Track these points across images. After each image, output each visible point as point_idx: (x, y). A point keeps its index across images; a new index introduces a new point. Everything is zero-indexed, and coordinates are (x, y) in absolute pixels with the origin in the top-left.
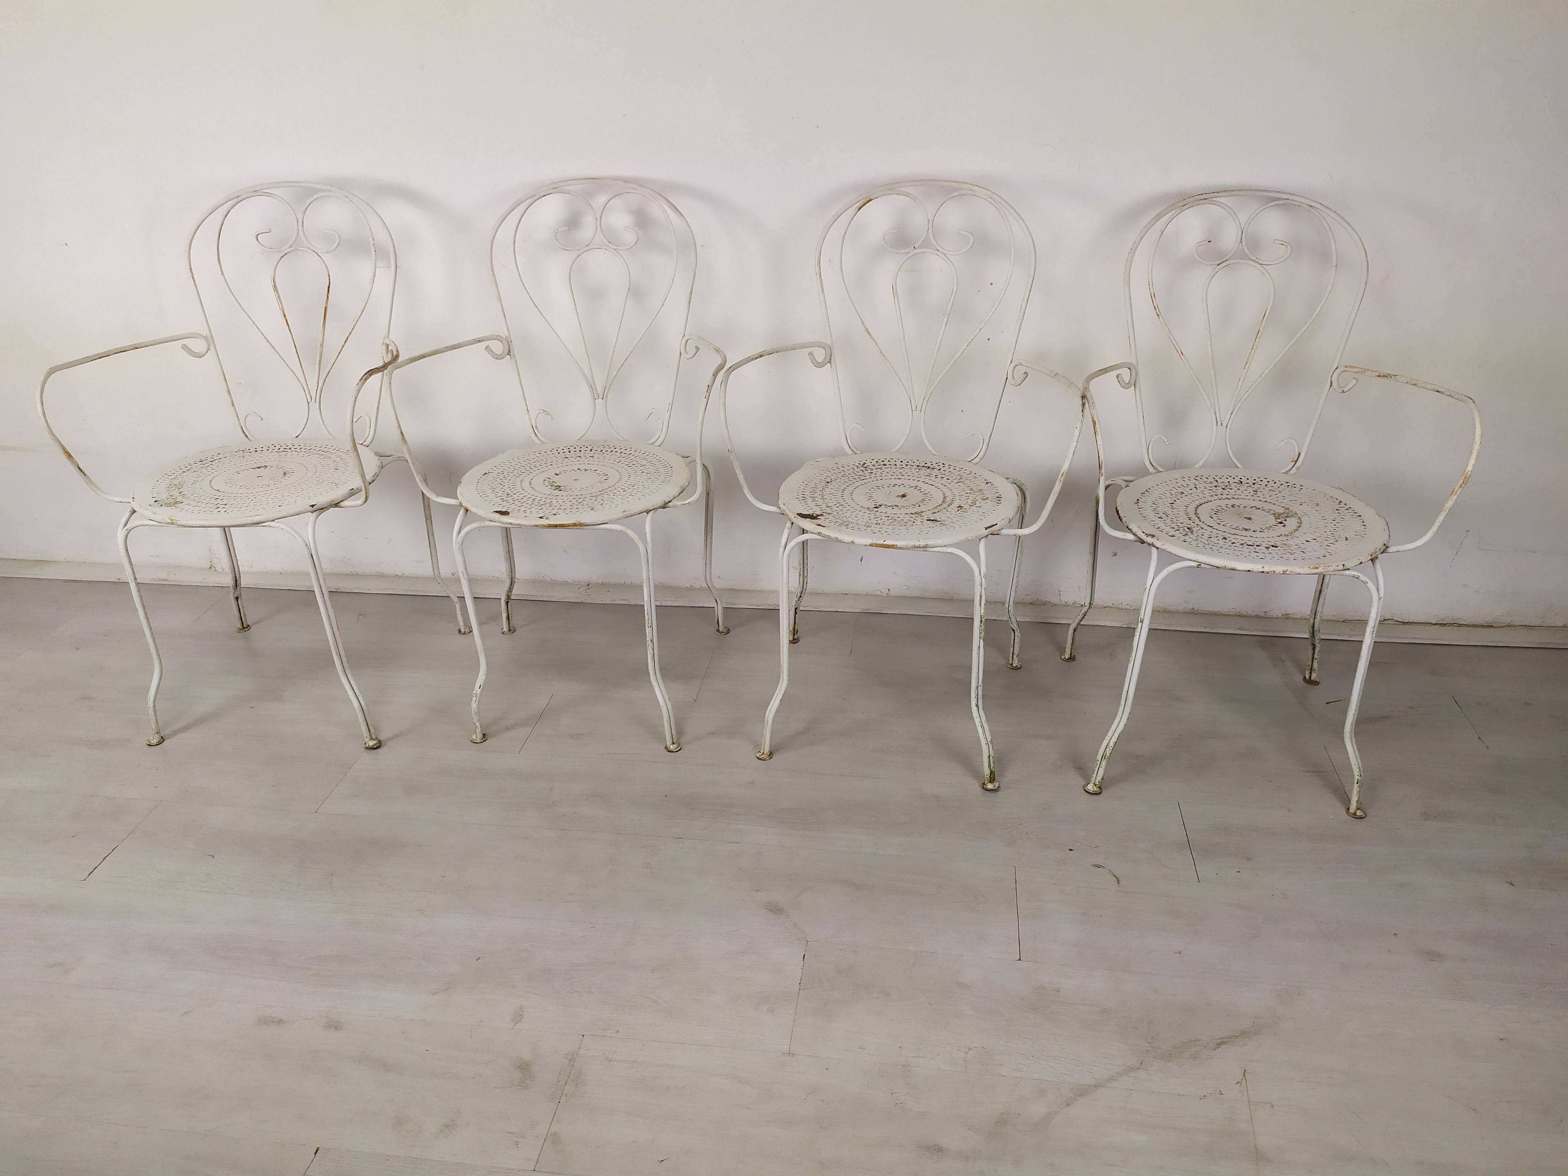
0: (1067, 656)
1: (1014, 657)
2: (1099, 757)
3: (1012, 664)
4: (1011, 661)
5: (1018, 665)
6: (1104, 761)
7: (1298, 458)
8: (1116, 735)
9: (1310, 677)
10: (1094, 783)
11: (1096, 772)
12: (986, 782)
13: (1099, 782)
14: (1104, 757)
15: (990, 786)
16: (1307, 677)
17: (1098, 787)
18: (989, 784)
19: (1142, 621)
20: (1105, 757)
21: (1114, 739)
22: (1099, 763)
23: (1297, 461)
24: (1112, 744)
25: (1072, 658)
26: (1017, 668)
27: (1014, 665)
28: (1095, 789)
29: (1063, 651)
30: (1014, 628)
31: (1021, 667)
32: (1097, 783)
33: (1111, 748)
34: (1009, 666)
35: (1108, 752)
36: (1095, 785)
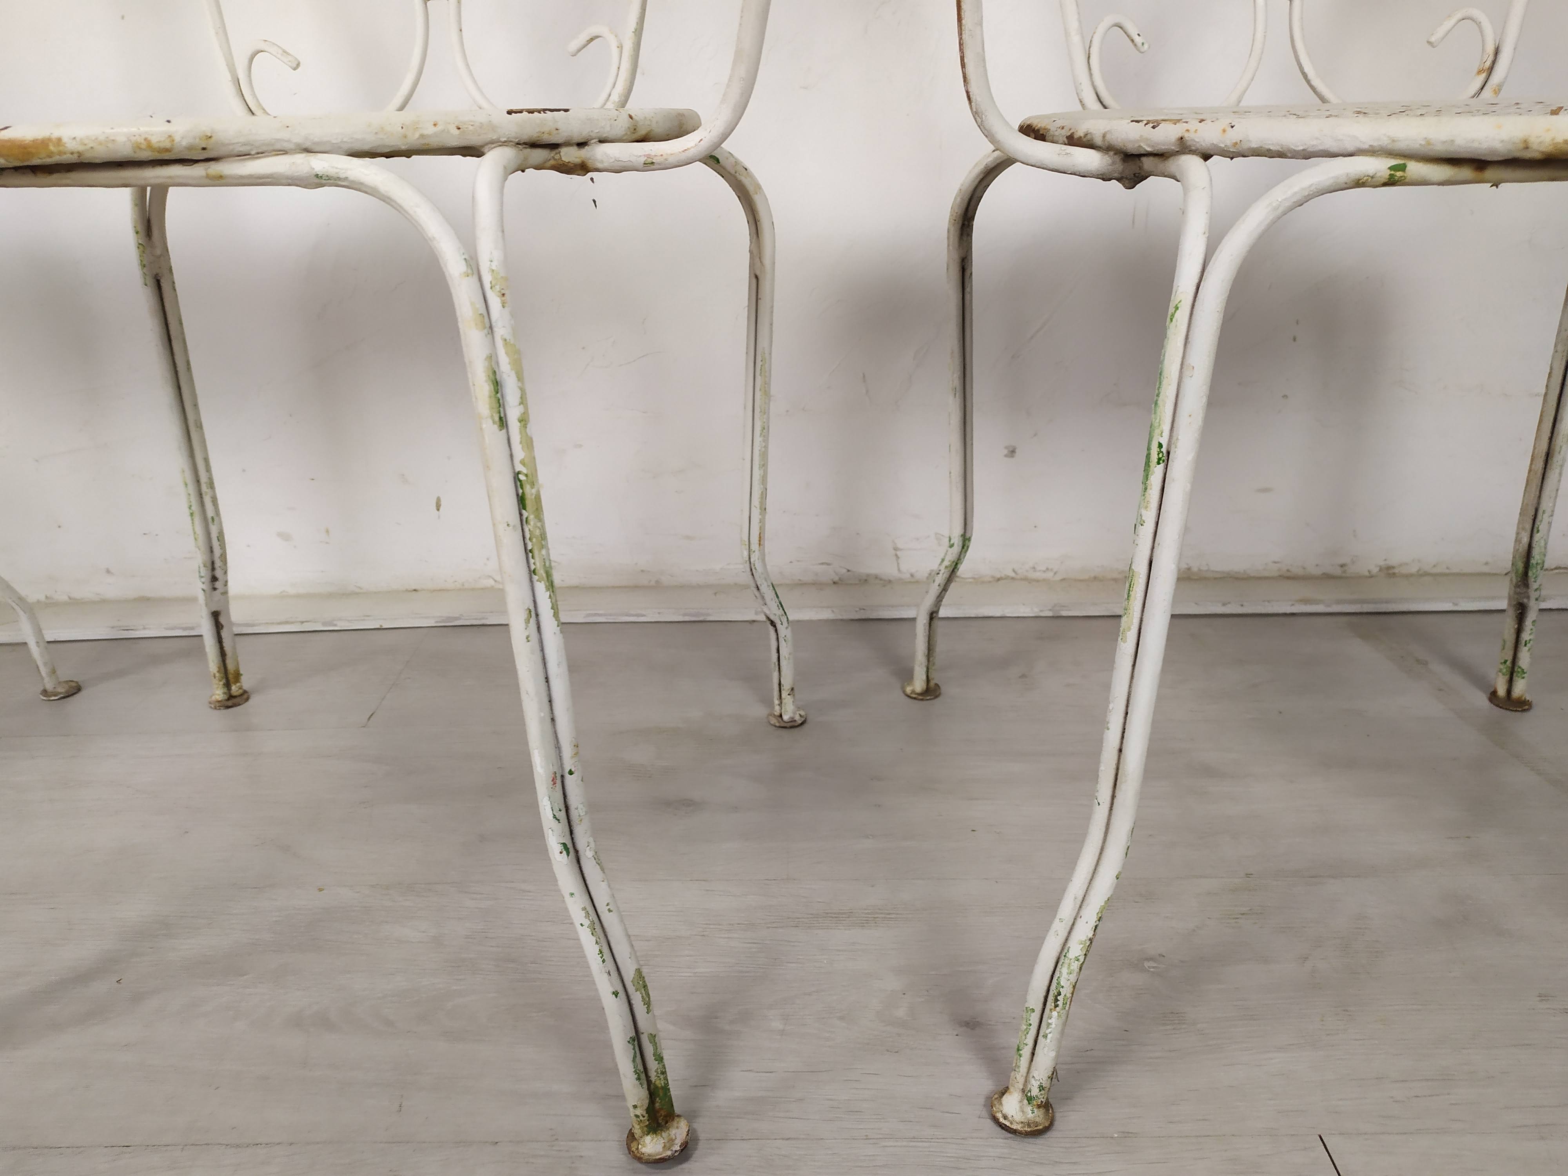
0: (919, 685)
1: (783, 696)
2: (1035, 1000)
3: (781, 716)
4: (777, 708)
5: (797, 718)
6: (1055, 1014)
7: (1494, 62)
8: (1090, 916)
9: (1509, 691)
10: (1023, 1091)
11: (1026, 1052)
12: (637, 1131)
13: (1041, 1088)
14: (1051, 998)
15: (651, 1146)
16: (1502, 692)
17: (1039, 1106)
18: (648, 1139)
19: (1166, 458)
20: (1056, 1000)
21: (1083, 931)
22: (1034, 1019)
23: (1491, 69)
24: (1076, 950)
25: (931, 692)
26: (793, 726)
27: (786, 718)
28: (1030, 1115)
29: (907, 675)
30: (772, 618)
31: (802, 724)
32: (1035, 1092)
33: (1075, 966)
34: (774, 721)
35: (1066, 978)
36: (1030, 1099)
